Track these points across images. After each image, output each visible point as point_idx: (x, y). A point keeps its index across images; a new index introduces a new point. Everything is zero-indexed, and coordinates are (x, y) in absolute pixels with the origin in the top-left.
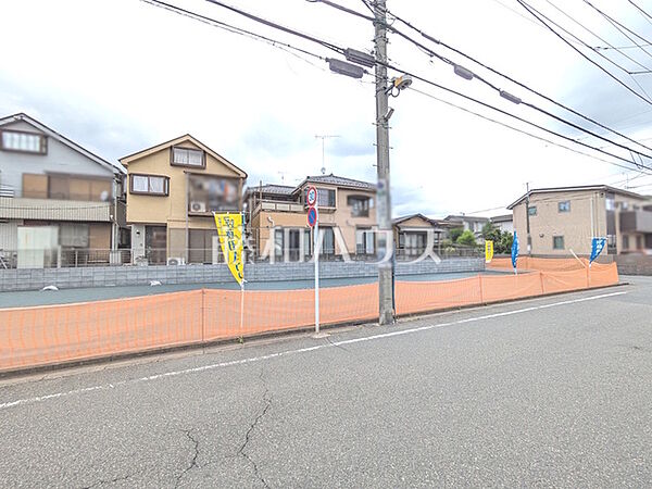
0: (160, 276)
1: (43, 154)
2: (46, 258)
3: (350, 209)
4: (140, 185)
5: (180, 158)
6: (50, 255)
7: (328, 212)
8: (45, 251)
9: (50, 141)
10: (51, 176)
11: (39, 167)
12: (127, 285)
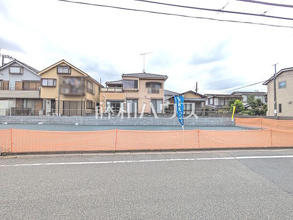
0: (44, 120)
1: (20, 74)
2: (6, 112)
3: (147, 89)
4: (45, 83)
5: (61, 71)
6: (8, 110)
7: (134, 91)
8: (6, 109)
9: (24, 69)
10: (24, 82)
11: (20, 79)
12: (31, 124)
